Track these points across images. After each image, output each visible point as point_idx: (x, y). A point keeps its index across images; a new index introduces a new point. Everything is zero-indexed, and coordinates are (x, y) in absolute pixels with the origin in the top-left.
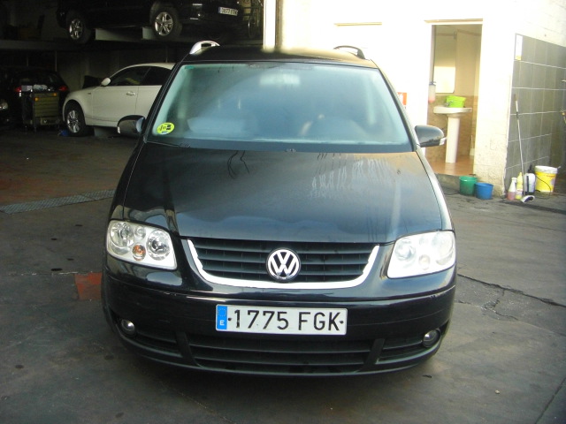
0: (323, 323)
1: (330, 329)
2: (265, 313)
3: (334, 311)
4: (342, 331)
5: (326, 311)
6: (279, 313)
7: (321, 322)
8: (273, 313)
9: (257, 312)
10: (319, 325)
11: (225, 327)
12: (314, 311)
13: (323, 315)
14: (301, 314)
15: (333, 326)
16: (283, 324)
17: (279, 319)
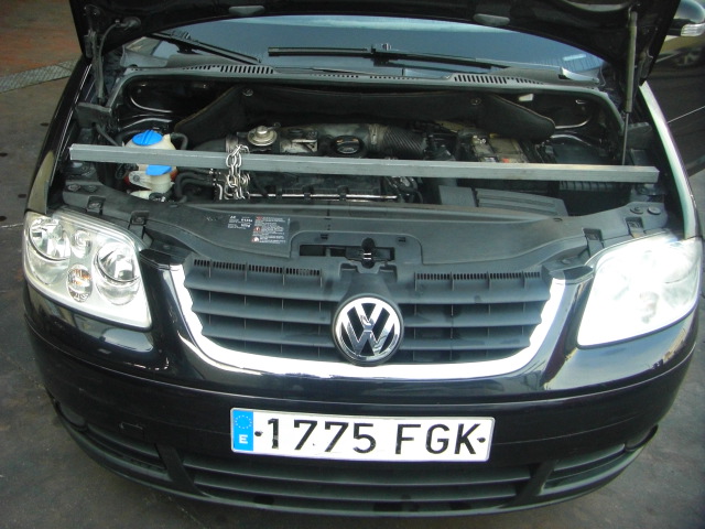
0: (445, 442)
1: (457, 451)
2: (328, 425)
3: (468, 422)
4: (482, 453)
5: (453, 423)
6: (357, 426)
7: (440, 440)
8: (345, 426)
9: (314, 424)
10: (436, 446)
11: (250, 445)
12: (427, 422)
13: (446, 428)
14: (400, 427)
15: (463, 446)
16: (365, 444)
17: (357, 436)
